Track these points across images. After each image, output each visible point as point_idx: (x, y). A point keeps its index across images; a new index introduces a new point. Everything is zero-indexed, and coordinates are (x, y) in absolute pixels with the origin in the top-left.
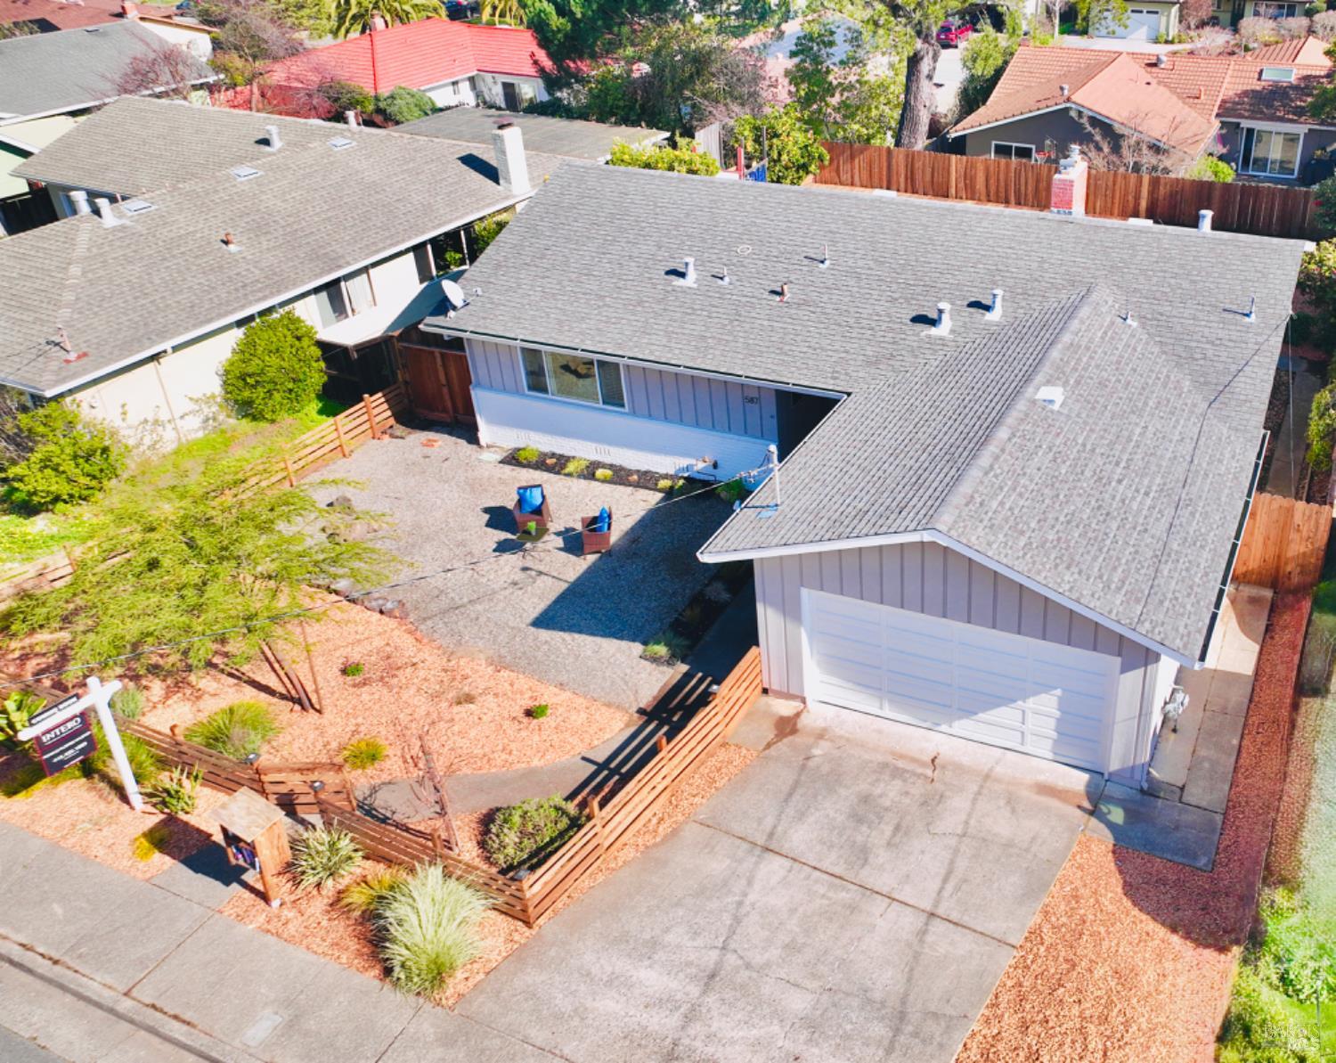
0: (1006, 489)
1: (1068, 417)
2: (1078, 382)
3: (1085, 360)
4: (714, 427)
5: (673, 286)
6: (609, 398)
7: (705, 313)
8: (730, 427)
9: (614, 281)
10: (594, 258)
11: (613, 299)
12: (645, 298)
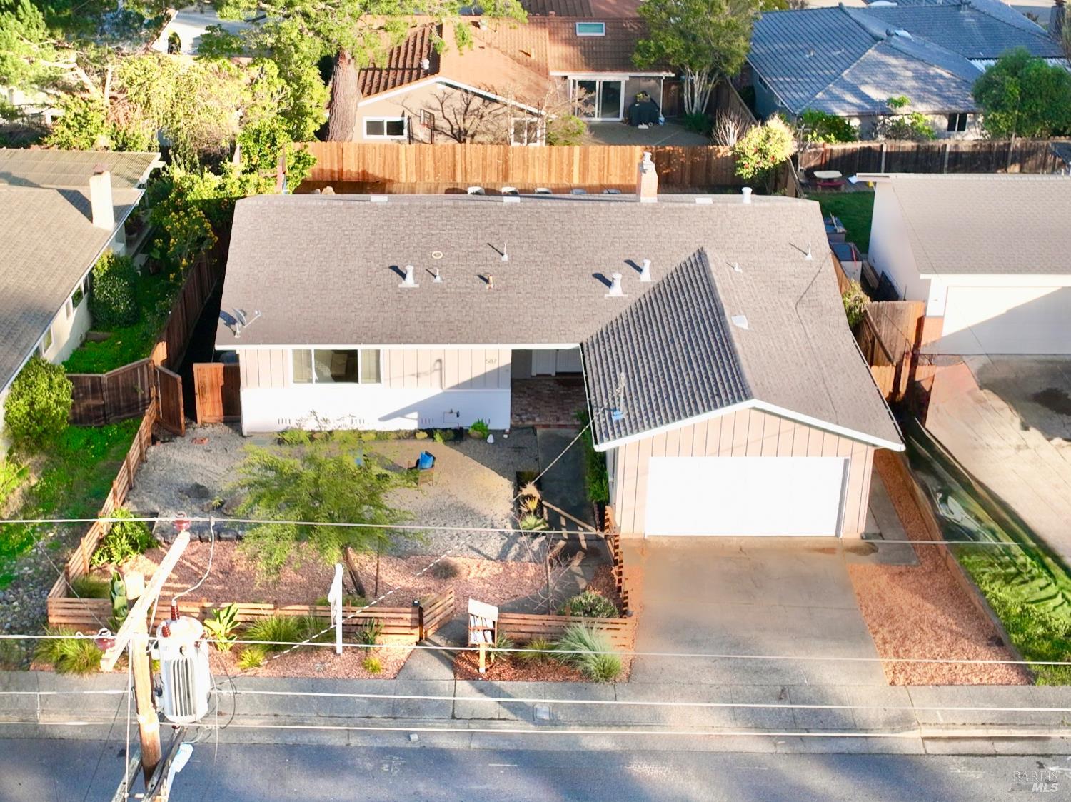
0: (765, 375)
3: (737, 298)
4: (458, 386)
5: (401, 289)
6: (368, 378)
7: (439, 304)
8: (471, 383)
9: (350, 290)
10: (321, 276)
11: (359, 304)
12: (385, 300)
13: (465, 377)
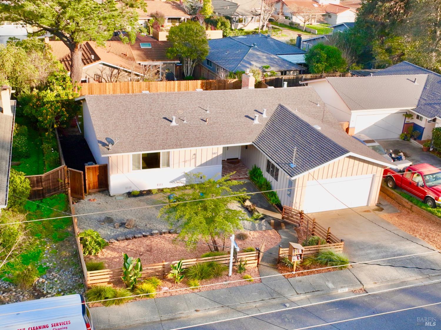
4: (201, 165)
5: (172, 126)
6: (163, 165)
7: (190, 131)
8: (207, 164)
9: (151, 128)
10: (135, 123)
11: (157, 134)
12: (167, 131)
13: (204, 161)
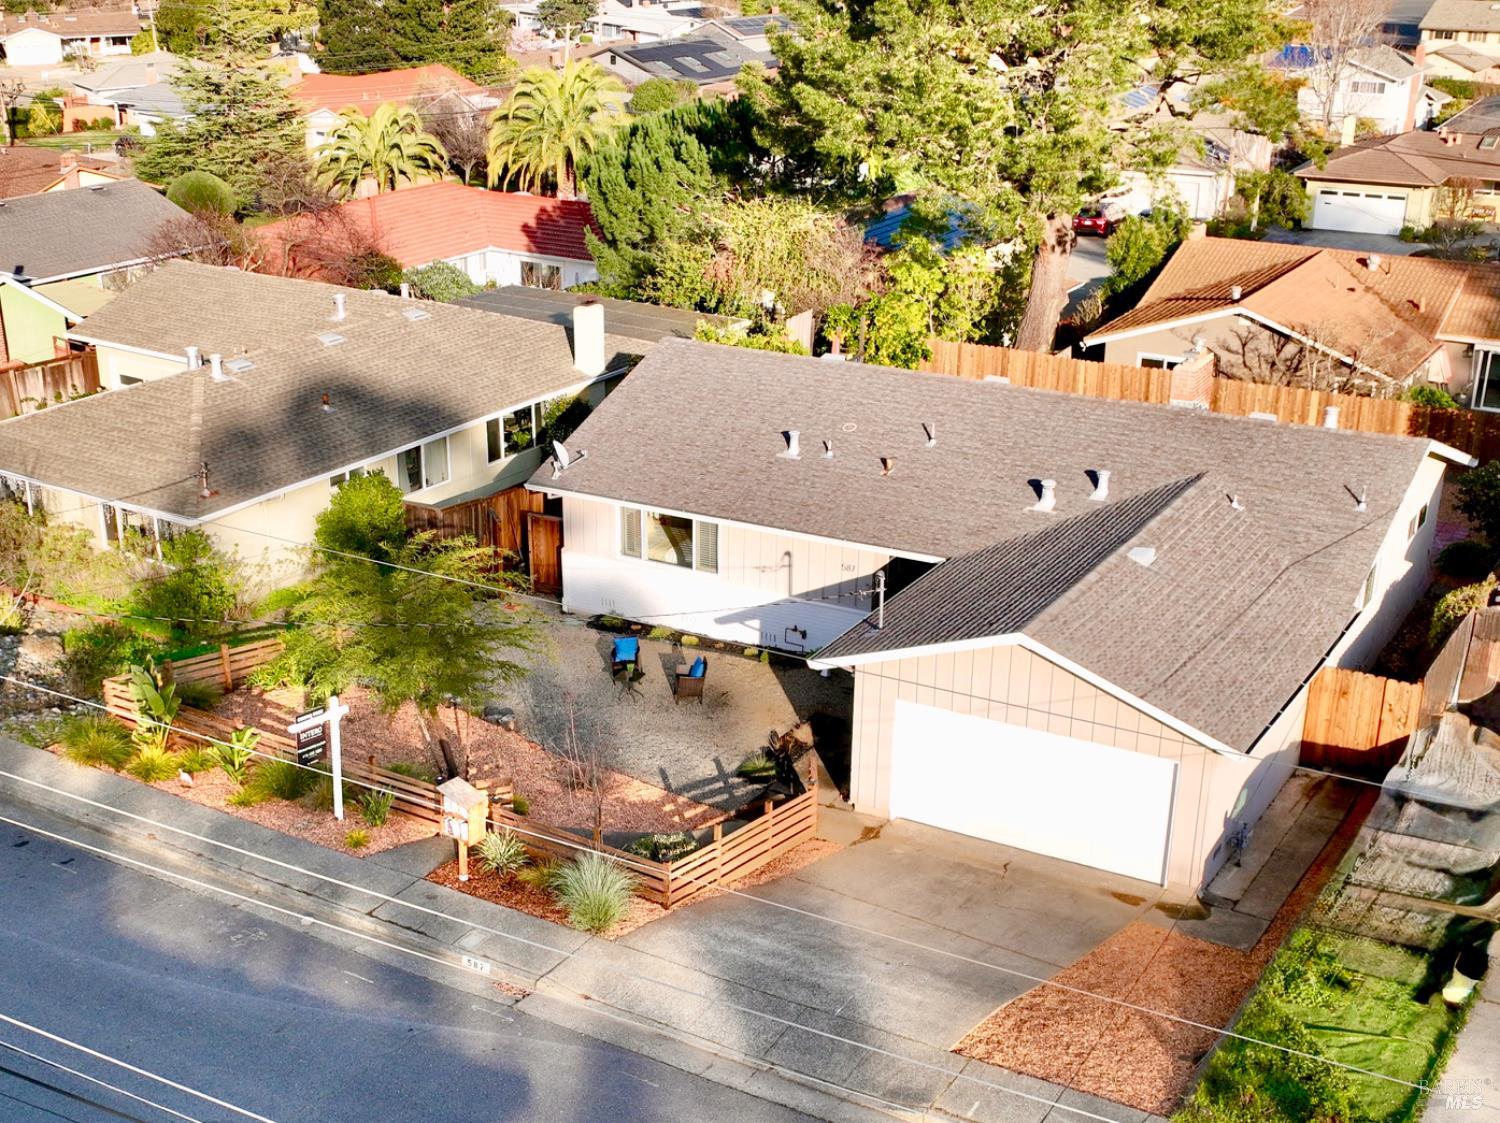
0: (1088, 616)
1: (1157, 573)
2: (1172, 548)
3: (1182, 532)
5: (780, 458)
6: (701, 564)
7: (808, 483)
8: (823, 594)
9: (717, 451)
10: (698, 429)
11: (716, 467)
12: (748, 468)
13: (816, 584)
